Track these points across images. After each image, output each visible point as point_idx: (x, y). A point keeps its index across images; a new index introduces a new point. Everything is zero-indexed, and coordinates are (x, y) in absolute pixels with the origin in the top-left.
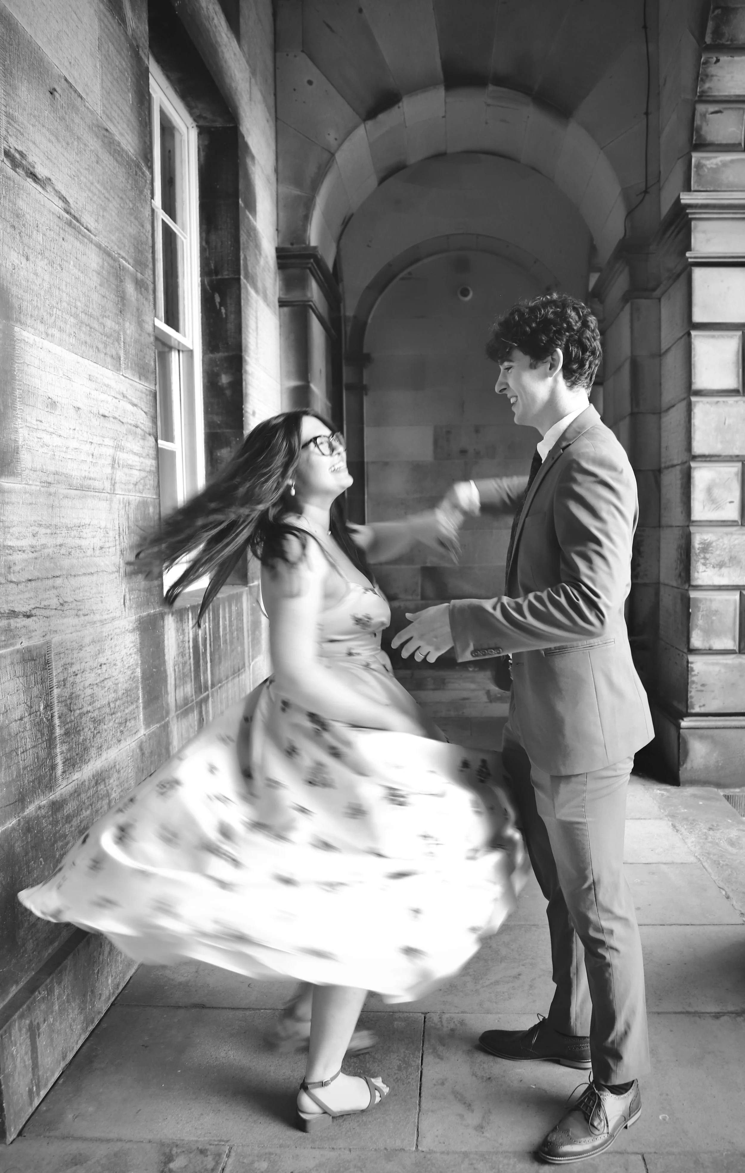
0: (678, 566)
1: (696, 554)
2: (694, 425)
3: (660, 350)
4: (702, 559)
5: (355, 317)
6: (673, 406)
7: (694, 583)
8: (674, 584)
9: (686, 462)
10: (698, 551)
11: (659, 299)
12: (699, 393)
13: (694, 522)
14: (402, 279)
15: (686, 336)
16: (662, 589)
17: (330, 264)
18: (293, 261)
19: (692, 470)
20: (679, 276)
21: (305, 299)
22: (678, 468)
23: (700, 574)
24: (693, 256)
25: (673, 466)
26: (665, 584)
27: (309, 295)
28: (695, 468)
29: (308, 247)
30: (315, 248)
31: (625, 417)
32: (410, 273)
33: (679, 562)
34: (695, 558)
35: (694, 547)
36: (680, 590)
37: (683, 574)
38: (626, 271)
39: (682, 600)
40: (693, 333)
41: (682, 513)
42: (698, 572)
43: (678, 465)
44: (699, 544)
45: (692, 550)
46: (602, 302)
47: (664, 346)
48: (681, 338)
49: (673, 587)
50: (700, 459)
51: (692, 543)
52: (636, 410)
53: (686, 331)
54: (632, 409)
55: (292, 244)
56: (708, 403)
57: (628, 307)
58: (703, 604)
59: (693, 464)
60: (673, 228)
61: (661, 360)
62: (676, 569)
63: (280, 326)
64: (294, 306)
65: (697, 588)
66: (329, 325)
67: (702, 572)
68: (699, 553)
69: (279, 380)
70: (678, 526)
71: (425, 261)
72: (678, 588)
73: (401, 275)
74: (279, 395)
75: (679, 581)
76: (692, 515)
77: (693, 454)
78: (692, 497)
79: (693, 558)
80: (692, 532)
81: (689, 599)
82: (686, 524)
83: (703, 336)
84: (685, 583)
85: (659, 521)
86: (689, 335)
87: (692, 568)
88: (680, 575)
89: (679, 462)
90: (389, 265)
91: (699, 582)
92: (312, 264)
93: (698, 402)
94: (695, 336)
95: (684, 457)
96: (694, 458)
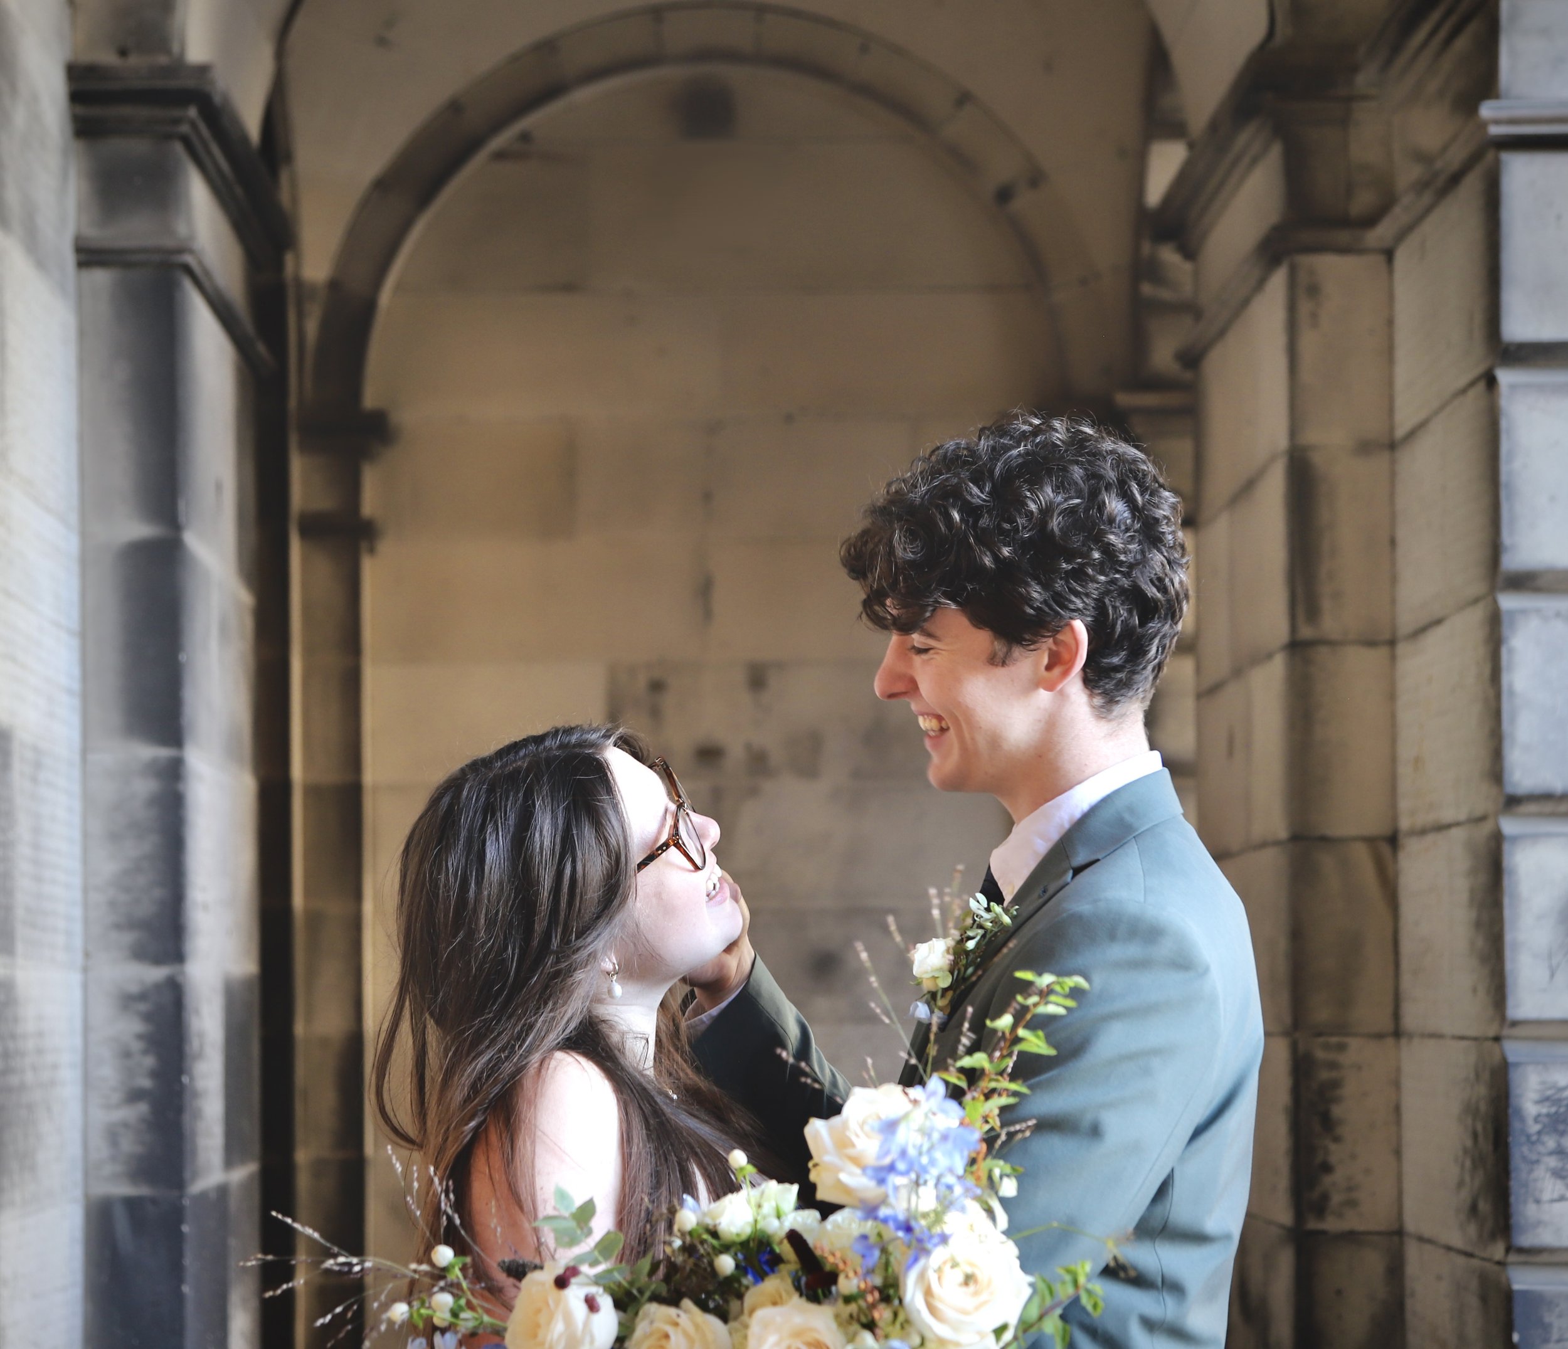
0: (1467, 1178)
1: (1528, 1136)
2: (1512, 693)
3: (1392, 429)
4: (1551, 1153)
5: (334, 285)
6: (1438, 622)
7: (1525, 1240)
8: (1457, 1240)
9: (1482, 819)
10: (1534, 1128)
11: (1389, 255)
12: (1523, 582)
13: (1515, 1024)
14: (500, 156)
15: (1481, 386)
16: (1413, 1253)
17: (252, 121)
18: (126, 111)
19: (1506, 847)
20: (1455, 179)
21: (168, 243)
22: (1457, 834)
23: (1546, 1207)
24: (1504, 114)
25: (1441, 828)
26: (1421, 1239)
27: (182, 229)
28: (1515, 839)
29: (178, 66)
30: (203, 70)
31: (1269, 656)
32: (525, 137)
33: (1468, 1163)
34: (1525, 1150)
35: (1519, 1112)
36: (1475, 1262)
37: (1484, 1206)
38: (1276, 152)
39: (1484, 1299)
40: (1506, 377)
41: (1475, 990)
42: (1538, 1201)
43: (1457, 824)
44: (1539, 1102)
45: (1515, 1125)
46: (1190, 253)
47: (1405, 419)
48: (1463, 391)
49: (1449, 1248)
50: (1532, 808)
51: (1513, 1101)
52: (1306, 632)
53: (1480, 369)
54: (1293, 628)
55: (123, 53)
56: (1558, 615)
57: (1278, 281)
58: (1560, 1316)
59: (1509, 826)
60: (1435, 16)
61: (1393, 462)
62: (1461, 1184)
63: (82, 334)
64: (127, 265)
65: (1534, 1255)
66: (248, 325)
67: (1553, 1201)
68: (1539, 1133)
69: (74, 518)
70: (1462, 1038)
71: (581, 96)
72: (1469, 1255)
73: (498, 142)
74: (75, 568)
75: (1472, 1230)
76: (1510, 1002)
77: (1510, 789)
78: (1508, 938)
79: (1519, 1152)
80: (1511, 1059)
81: (1508, 1296)
82: (1491, 1033)
83: (1541, 388)
84: (1493, 1236)
85: (1396, 1016)
86: (1490, 381)
87: (1513, 1184)
88: (1473, 1209)
89: (1462, 816)
90: (454, 107)
91: (1545, 1237)
92: (193, 125)
93: (1524, 612)
94: (1513, 387)
95: (1481, 799)
96: (1512, 802)
